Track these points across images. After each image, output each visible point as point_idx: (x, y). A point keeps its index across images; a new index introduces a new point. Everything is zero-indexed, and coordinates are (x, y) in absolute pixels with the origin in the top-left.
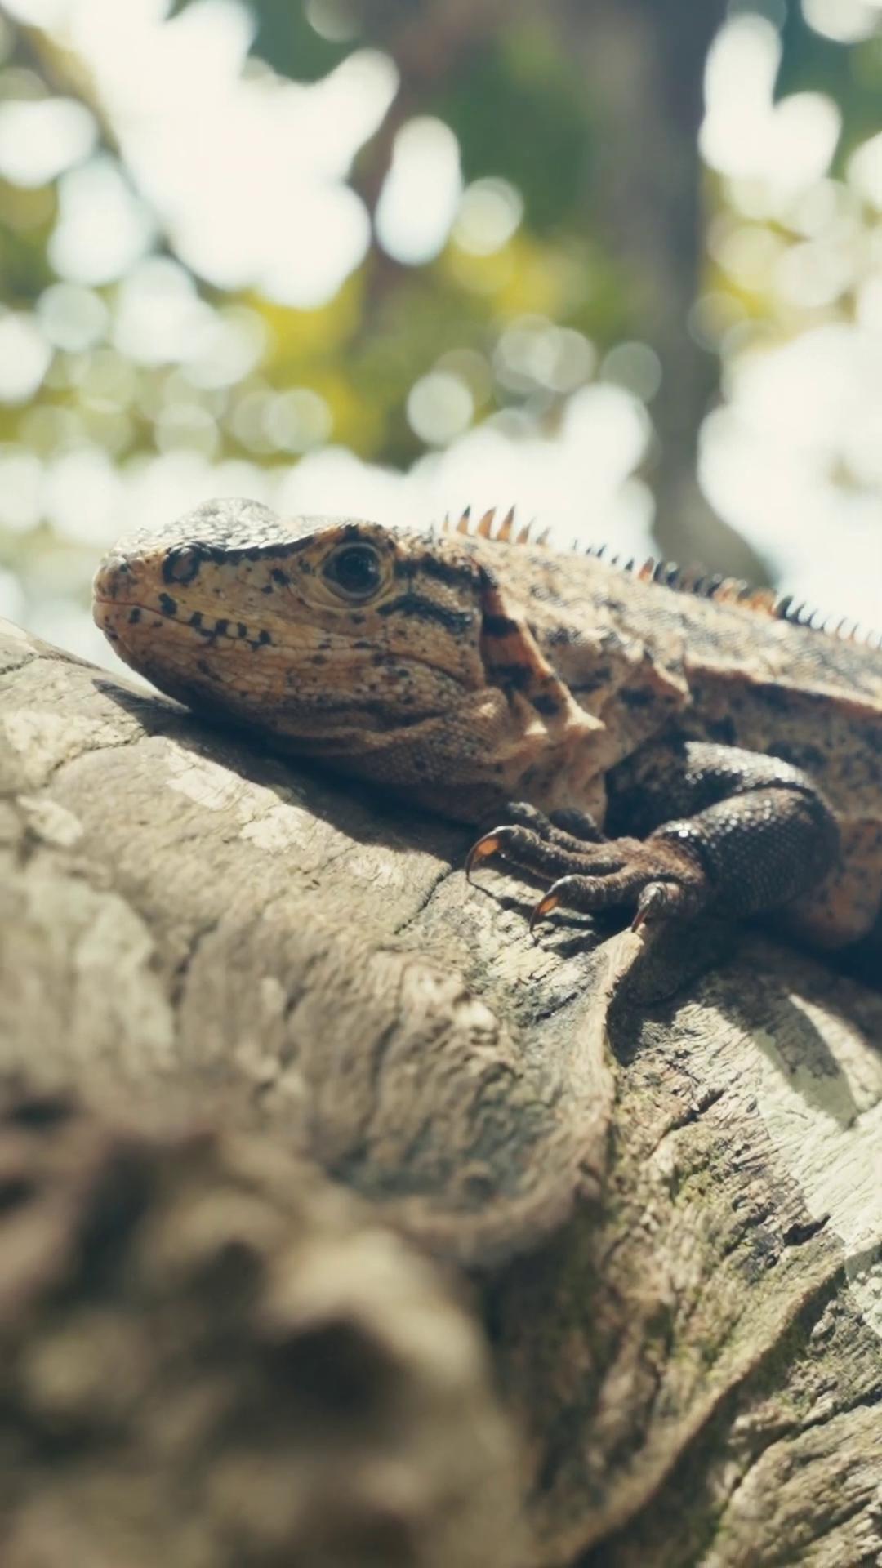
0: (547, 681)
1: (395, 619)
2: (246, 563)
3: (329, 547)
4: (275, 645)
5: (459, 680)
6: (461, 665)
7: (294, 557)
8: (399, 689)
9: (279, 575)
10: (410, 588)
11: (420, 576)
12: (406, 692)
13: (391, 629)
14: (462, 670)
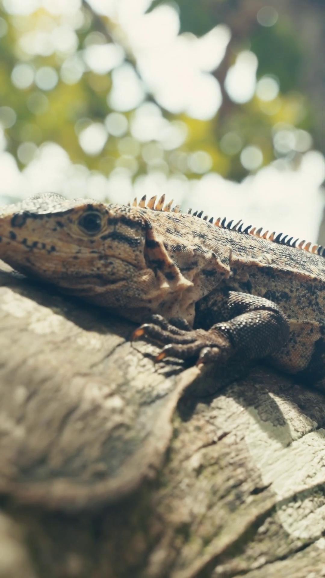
0: (171, 266)
1: (108, 241)
2: (46, 219)
3: (81, 213)
4: (58, 252)
5: (134, 266)
6: (135, 260)
7: (66, 217)
8: (109, 269)
9: (60, 224)
10: (115, 229)
11: (119, 224)
12: (112, 271)
13: (106, 245)
14: (136, 262)
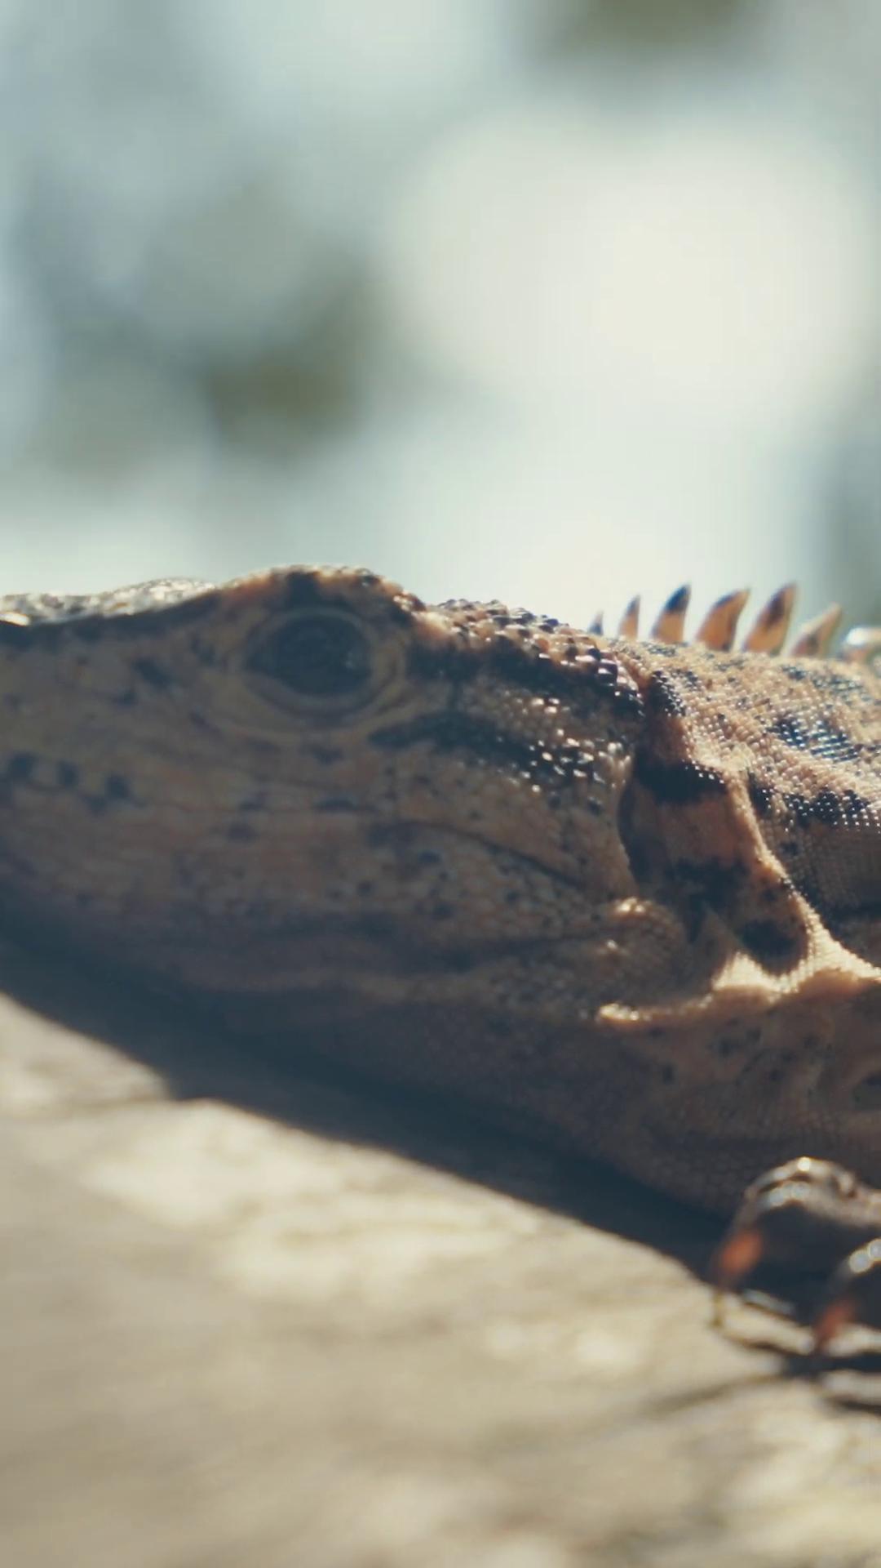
0: (772, 892)
1: (415, 758)
4: (141, 803)
5: (560, 877)
6: (565, 848)
7: (180, 635)
8: (419, 888)
9: (147, 670)
10: (453, 701)
11: (482, 680)
12: (433, 893)
13: (404, 774)
14: (570, 859)
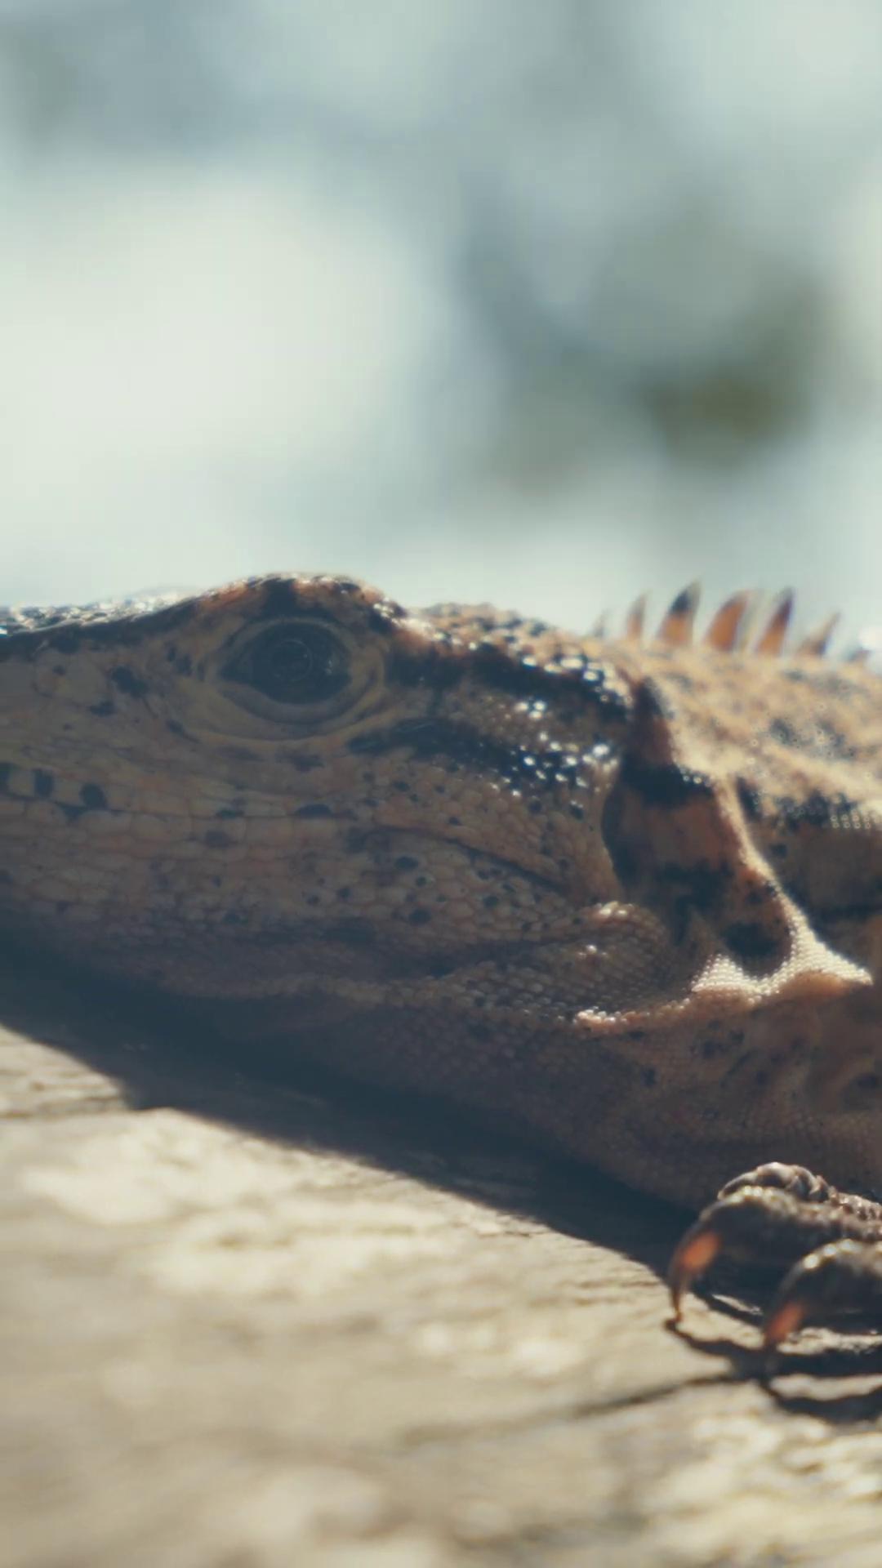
0: (758, 894)
1: (395, 762)
2: (54, 657)
4: (117, 812)
5: (542, 881)
6: (546, 851)
7: (157, 644)
8: (397, 894)
9: (124, 679)
10: (436, 706)
11: (465, 686)
12: (410, 898)
13: (383, 781)
14: (550, 863)
